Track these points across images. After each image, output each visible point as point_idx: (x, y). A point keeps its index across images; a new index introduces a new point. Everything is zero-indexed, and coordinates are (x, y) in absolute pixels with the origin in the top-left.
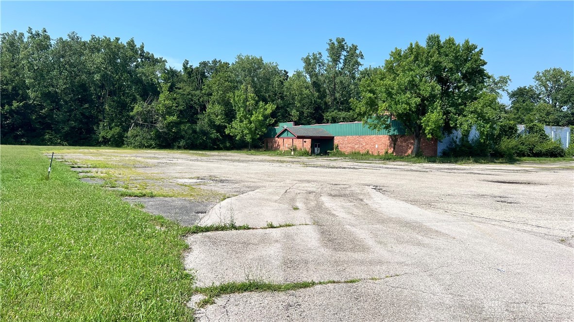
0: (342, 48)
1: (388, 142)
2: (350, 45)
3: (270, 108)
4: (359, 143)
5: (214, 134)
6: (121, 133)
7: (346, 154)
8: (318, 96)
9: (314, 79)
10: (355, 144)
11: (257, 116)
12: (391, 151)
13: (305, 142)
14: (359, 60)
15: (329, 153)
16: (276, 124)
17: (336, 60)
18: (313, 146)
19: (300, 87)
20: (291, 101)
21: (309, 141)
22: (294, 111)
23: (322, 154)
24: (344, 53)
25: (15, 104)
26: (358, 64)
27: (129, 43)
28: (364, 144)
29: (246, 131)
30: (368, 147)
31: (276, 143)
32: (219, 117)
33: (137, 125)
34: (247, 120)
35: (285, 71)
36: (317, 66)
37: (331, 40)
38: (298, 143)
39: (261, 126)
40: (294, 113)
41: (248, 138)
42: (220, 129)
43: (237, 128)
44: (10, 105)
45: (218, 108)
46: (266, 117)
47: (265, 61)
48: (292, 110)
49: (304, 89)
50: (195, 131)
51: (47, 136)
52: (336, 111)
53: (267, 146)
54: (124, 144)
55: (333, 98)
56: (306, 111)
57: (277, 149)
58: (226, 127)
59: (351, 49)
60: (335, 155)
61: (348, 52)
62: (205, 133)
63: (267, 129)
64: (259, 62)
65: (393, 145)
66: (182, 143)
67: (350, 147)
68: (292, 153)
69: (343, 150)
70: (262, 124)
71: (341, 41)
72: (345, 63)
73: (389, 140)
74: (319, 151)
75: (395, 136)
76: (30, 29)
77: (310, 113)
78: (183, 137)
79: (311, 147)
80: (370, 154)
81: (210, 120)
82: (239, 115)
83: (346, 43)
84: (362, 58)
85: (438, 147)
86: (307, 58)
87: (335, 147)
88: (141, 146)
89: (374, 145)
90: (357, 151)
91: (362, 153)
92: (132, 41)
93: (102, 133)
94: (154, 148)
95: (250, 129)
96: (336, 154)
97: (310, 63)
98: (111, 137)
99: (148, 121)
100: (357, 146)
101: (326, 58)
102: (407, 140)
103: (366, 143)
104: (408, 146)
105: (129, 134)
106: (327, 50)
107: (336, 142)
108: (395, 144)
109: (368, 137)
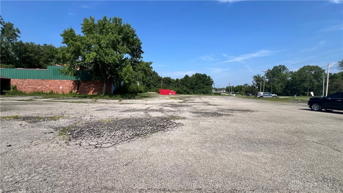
1: (71, 85)
4: (42, 85)
7: (27, 93)
10: (38, 86)
12: (75, 91)
15: (6, 92)
30: (52, 88)
65: (76, 88)
67: (31, 88)
69: (24, 90)
73: (73, 84)
75: (78, 81)
80: (54, 93)
85: (112, 89)
87: (11, 87)
89: (59, 87)
90: (40, 91)
91: (45, 92)
96: (14, 93)
102: (89, 84)
103: (49, 85)
104: (90, 88)
107: (13, 83)
108: (78, 87)
109: (51, 82)
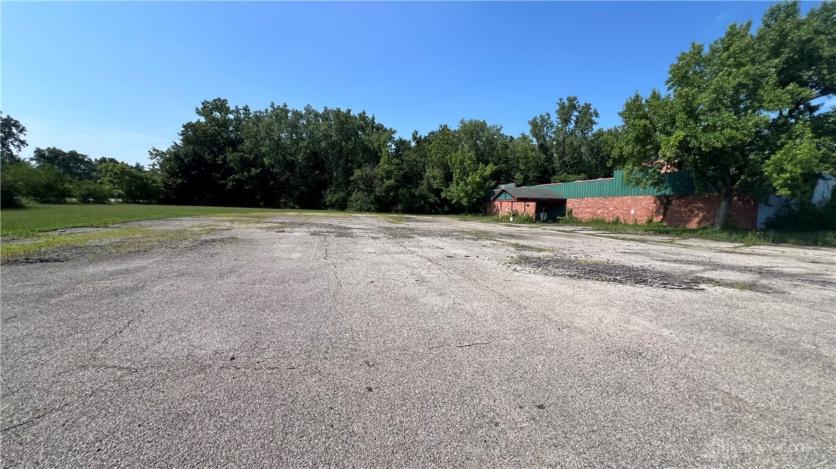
0: (573, 107)
1: (653, 206)
2: (582, 104)
3: (489, 169)
4: (604, 206)
5: (432, 198)
6: (345, 198)
7: (583, 221)
8: (545, 158)
9: (541, 141)
10: (598, 209)
11: (474, 178)
12: (658, 218)
13: (528, 205)
14: (594, 118)
15: (559, 219)
16: (495, 187)
17: (566, 121)
18: (538, 211)
19: (525, 150)
20: (515, 165)
21: (533, 205)
22: (518, 174)
23: (549, 221)
24: (576, 113)
25: (253, 171)
26: (593, 123)
27: (360, 115)
28: (612, 209)
29: (462, 194)
30: (618, 213)
31: (495, 207)
32: (438, 181)
33: (359, 189)
34: (463, 182)
35: (511, 137)
36: (545, 128)
37: (561, 99)
38: (519, 207)
39: (479, 189)
40: (518, 176)
41: (464, 202)
42: (437, 192)
43: (454, 192)
44: (249, 172)
45: (437, 172)
46: (485, 179)
47: (489, 124)
48: (516, 173)
49: (529, 152)
50: (413, 196)
51: (283, 200)
52: (565, 174)
53: (486, 210)
54: (347, 208)
55: (561, 161)
56: (531, 175)
57: (496, 213)
58: (442, 190)
59: (583, 108)
60: (567, 223)
61: (580, 112)
62: (423, 197)
63: (485, 192)
64: (482, 126)
65: (662, 211)
66: (400, 207)
67: (589, 212)
68: (511, 219)
69: (580, 216)
70: (480, 186)
71: (572, 100)
72: (576, 122)
73: (655, 202)
74: (545, 217)
75: (667, 197)
76: (273, 104)
77: (536, 177)
78: (400, 201)
79: (536, 212)
80: (620, 222)
81: (428, 184)
82: (455, 177)
83: (578, 102)
84: (596, 117)
85: (759, 214)
86: (534, 120)
87: (567, 212)
88: (361, 210)
89: (629, 210)
90: (600, 218)
91: (607, 221)
92: (364, 113)
93: (329, 198)
94: (373, 211)
95: (466, 192)
96: (569, 221)
97: (538, 126)
98: (336, 201)
99: (369, 185)
100: (599, 212)
101: (555, 119)
102: (691, 203)
103: (614, 207)
104: (692, 212)
105: (352, 198)
106: (557, 111)
107: (569, 206)
108: (666, 209)
109: (617, 201)
